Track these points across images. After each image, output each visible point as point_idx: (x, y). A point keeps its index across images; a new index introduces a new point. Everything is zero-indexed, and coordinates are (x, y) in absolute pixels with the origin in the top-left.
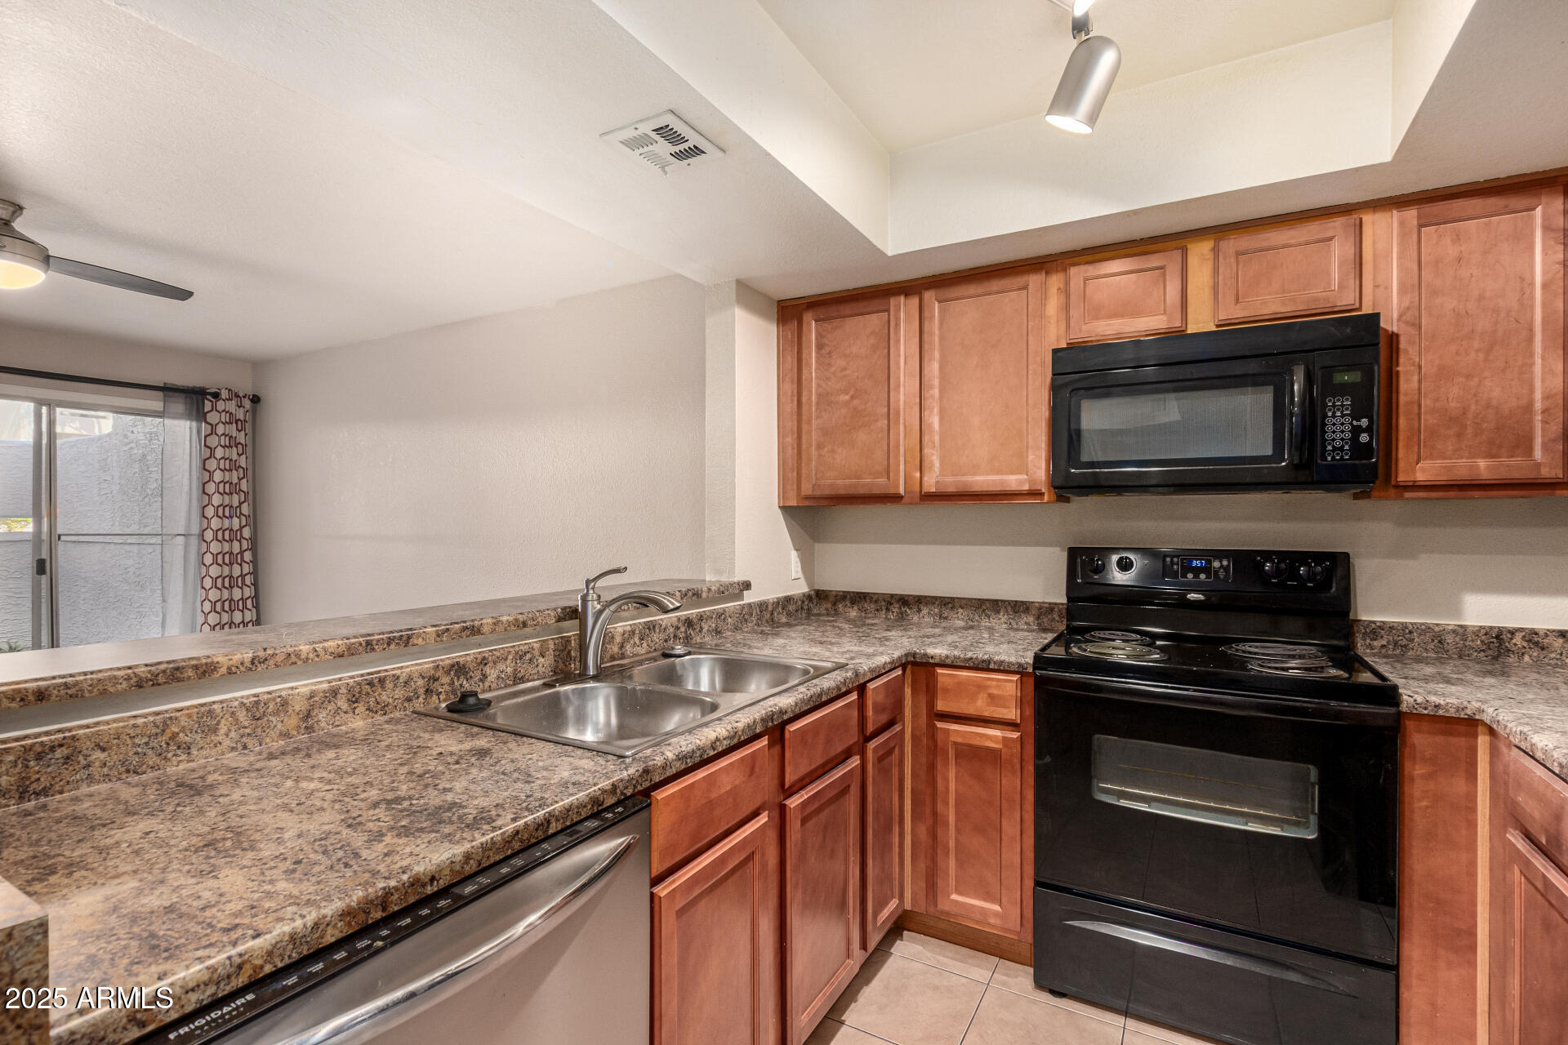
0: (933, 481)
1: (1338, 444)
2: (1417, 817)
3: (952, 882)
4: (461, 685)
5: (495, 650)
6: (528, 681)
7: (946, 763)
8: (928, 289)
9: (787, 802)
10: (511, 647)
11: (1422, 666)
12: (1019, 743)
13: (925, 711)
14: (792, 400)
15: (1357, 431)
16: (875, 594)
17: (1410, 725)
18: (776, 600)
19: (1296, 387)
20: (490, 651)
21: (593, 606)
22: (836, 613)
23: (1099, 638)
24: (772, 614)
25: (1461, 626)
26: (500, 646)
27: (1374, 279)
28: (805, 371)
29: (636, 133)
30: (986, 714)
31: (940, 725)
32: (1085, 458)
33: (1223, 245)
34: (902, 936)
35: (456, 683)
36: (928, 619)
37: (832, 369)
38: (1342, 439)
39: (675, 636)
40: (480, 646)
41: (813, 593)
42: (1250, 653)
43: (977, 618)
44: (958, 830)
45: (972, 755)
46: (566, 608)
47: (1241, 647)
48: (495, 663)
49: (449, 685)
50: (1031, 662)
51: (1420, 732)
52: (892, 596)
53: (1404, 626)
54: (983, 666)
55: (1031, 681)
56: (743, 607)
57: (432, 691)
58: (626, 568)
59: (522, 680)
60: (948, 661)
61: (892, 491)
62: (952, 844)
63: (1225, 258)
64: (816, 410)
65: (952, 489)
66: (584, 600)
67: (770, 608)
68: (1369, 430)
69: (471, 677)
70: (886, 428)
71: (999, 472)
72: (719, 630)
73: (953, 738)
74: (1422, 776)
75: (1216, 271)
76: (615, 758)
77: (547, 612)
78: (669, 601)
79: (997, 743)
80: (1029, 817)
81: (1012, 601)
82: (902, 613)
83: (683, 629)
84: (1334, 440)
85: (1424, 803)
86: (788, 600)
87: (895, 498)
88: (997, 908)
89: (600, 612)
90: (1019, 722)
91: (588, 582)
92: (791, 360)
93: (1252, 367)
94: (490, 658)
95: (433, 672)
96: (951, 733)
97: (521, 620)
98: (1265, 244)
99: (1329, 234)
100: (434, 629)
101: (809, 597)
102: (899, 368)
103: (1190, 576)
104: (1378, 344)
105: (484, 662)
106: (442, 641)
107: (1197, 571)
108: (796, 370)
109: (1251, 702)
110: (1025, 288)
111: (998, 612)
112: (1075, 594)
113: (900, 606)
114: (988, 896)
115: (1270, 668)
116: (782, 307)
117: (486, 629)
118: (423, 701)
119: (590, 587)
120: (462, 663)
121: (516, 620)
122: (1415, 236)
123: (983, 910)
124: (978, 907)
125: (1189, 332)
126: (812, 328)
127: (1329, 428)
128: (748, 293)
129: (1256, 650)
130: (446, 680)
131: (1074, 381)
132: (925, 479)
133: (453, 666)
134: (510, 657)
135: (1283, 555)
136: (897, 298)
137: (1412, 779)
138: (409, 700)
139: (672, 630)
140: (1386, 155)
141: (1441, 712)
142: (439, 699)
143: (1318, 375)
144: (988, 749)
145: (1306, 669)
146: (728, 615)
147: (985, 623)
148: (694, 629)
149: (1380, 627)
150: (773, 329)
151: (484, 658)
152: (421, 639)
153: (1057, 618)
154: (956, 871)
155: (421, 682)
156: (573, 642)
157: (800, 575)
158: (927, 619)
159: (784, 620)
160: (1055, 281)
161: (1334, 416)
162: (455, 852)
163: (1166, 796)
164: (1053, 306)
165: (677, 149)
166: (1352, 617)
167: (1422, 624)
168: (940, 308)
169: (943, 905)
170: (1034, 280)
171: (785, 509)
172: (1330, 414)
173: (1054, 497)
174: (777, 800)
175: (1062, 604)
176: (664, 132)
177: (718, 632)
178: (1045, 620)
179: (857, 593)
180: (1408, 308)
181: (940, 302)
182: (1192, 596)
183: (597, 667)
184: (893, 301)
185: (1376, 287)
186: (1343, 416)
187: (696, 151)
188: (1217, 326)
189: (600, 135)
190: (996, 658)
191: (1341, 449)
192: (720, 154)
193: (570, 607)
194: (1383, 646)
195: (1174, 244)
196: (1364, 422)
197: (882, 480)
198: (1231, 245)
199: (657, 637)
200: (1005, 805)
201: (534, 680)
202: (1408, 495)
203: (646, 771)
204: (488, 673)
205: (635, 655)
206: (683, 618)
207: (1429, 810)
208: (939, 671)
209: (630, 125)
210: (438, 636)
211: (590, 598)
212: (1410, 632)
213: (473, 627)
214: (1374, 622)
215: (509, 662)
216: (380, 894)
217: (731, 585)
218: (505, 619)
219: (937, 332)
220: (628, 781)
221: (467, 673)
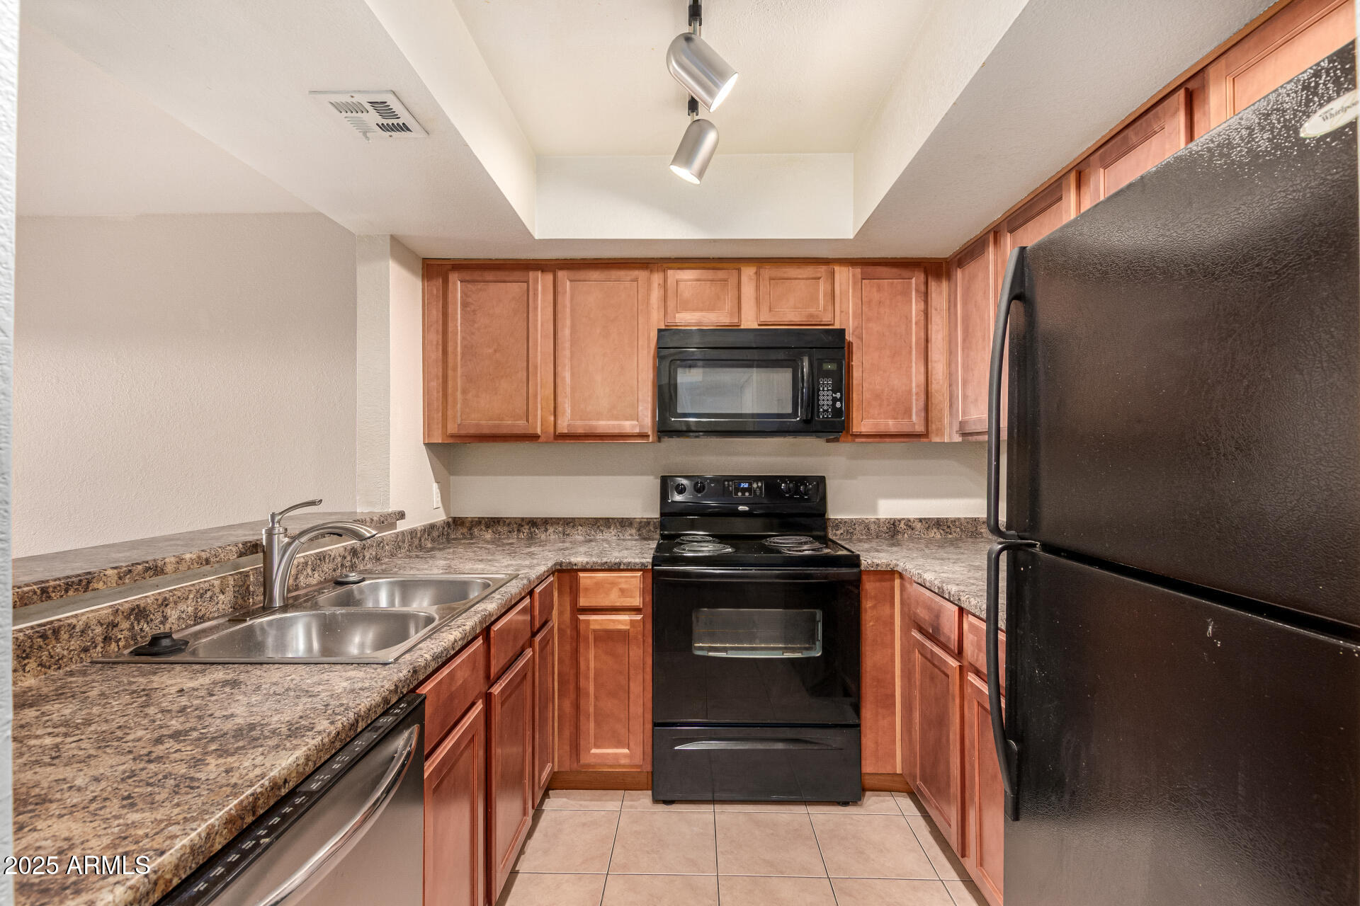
0: (566, 424)
1: (825, 408)
2: (868, 632)
3: (592, 740)
4: (141, 629)
5: (175, 589)
6: (209, 620)
7: (587, 648)
8: (562, 269)
9: (492, 690)
10: (191, 585)
11: (862, 544)
12: (642, 623)
13: (569, 608)
14: (437, 348)
15: (835, 400)
16: (507, 518)
17: (864, 577)
18: (423, 528)
19: (805, 370)
20: (170, 591)
21: (280, 540)
22: (472, 536)
23: (687, 541)
24: (420, 540)
25: (877, 519)
26: (180, 586)
27: (840, 307)
28: (450, 324)
29: (350, 100)
30: (618, 604)
31: (582, 617)
32: (679, 411)
33: (762, 271)
34: (548, 795)
35: (136, 628)
36: (554, 537)
37: (476, 325)
38: (828, 405)
39: (342, 565)
40: (157, 587)
41: (450, 520)
42: (777, 543)
43: (593, 533)
44: (596, 698)
45: (608, 637)
46: (246, 542)
47: (772, 539)
48: (176, 603)
49: (129, 630)
50: (650, 560)
51: (870, 581)
52: (523, 519)
53: (851, 520)
54: (615, 568)
55: (650, 575)
56: (397, 535)
57: (111, 639)
58: (321, 501)
59: (203, 619)
60: (588, 567)
61: (531, 431)
62: (592, 710)
63: (763, 280)
64: (461, 359)
65: (580, 431)
66: (270, 534)
67: (419, 535)
68: (840, 400)
69: (152, 620)
70: (525, 379)
71: (617, 419)
72: (378, 557)
73: (592, 627)
74: (870, 607)
75: (757, 288)
76: (381, 666)
77: (228, 548)
78: (366, 530)
79: (626, 625)
80: (649, 677)
81: (620, 518)
82: (531, 533)
83: (349, 558)
84: (823, 405)
85: (871, 624)
86: (432, 527)
87: (533, 438)
88: (626, 751)
89: (289, 544)
90: (642, 607)
91: (273, 516)
92: (436, 314)
93: (781, 355)
94: (171, 598)
95: (111, 618)
96: (591, 622)
97: (204, 557)
98: (786, 276)
99: (819, 275)
100: (116, 571)
101: (448, 524)
102: (537, 330)
103: (740, 494)
104: (843, 348)
105: (165, 603)
106: (124, 583)
107: (744, 490)
108: (441, 322)
109: (776, 573)
110: (636, 280)
111: (610, 527)
112: (667, 511)
113: (531, 527)
114: (619, 744)
115: (793, 551)
116: (427, 265)
117: (169, 568)
118: (101, 650)
119: (276, 521)
120: (142, 605)
121: (199, 557)
122: (860, 284)
123: (616, 756)
124: (612, 754)
125: (742, 327)
126: (457, 287)
127: (821, 398)
128: (400, 248)
129: (781, 541)
130: (125, 625)
131: (674, 354)
132: (559, 422)
133: (133, 610)
134: (191, 596)
135: (791, 478)
136: (536, 273)
137: (866, 611)
138: (86, 650)
139: (339, 559)
140: (850, 235)
141: (879, 568)
142: (118, 646)
143: (815, 364)
144: (619, 631)
145: (813, 550)
146: (385, 543)
147: (599, 536)
148: (358, 558)
149: (840, 522)
150: (419, 284)
151: (165, 599)
152: (101, 583)
153: (653, 530)
154: (595, 729)
155: (98, 630)
156: (251, 577)
157: (440, 505)
158: (552, 537)
159: (429, 545)
160: (657, 278)
161: (823, 390)
162: (297, 755)
163: (736, 645)
164: (656, 294)
165: (385, 122)
166: (826, 517)
167: (860, 519)
168: (571, 287)
169: (585, 759)
170: (642, 275)
171: (429, 446)
172: (821, 389)
173: (656, 438)
174: (484, 690)
175: (656, 519)
176: (381, 107)
177: (378, 559)
178: (644, 531)
179: (492, 518)
180: (857, 328)
181: (571, 281)
182: (741, 508)
183: (284, 599)
184: (531, 274)
185: (841, 312)
186: (828, 390)
187: (404, 128)
188: (759, 325)
189: (310, 92)
190: (625, 561)
191: (827, 411)
192: (424, 135)
193: (251, 542)
194: (842, 534)
195: (732, 265)
196: (838, 395)
197: (522, 422)
198: (767, 272)
199: (327, 567)
200: (632, 672)
201: (214, 618)
202: (857, 440)
203: (415, 672)
204: (169, 614)
205: (308, 586)
206: (349, 548)
207: (874, 628)
208: (581, 575)
209: (348, 92)
210: (120, 578)
211: (276, 531)
212: (855, 524)
213: (156, 567)
214: (837, 519)
215: (189, 601)
216: (251, 800)
217: (390, 515)
218: (188, 556)
219: (568, 305)
220: (405, 681)
221: (148, 615)
